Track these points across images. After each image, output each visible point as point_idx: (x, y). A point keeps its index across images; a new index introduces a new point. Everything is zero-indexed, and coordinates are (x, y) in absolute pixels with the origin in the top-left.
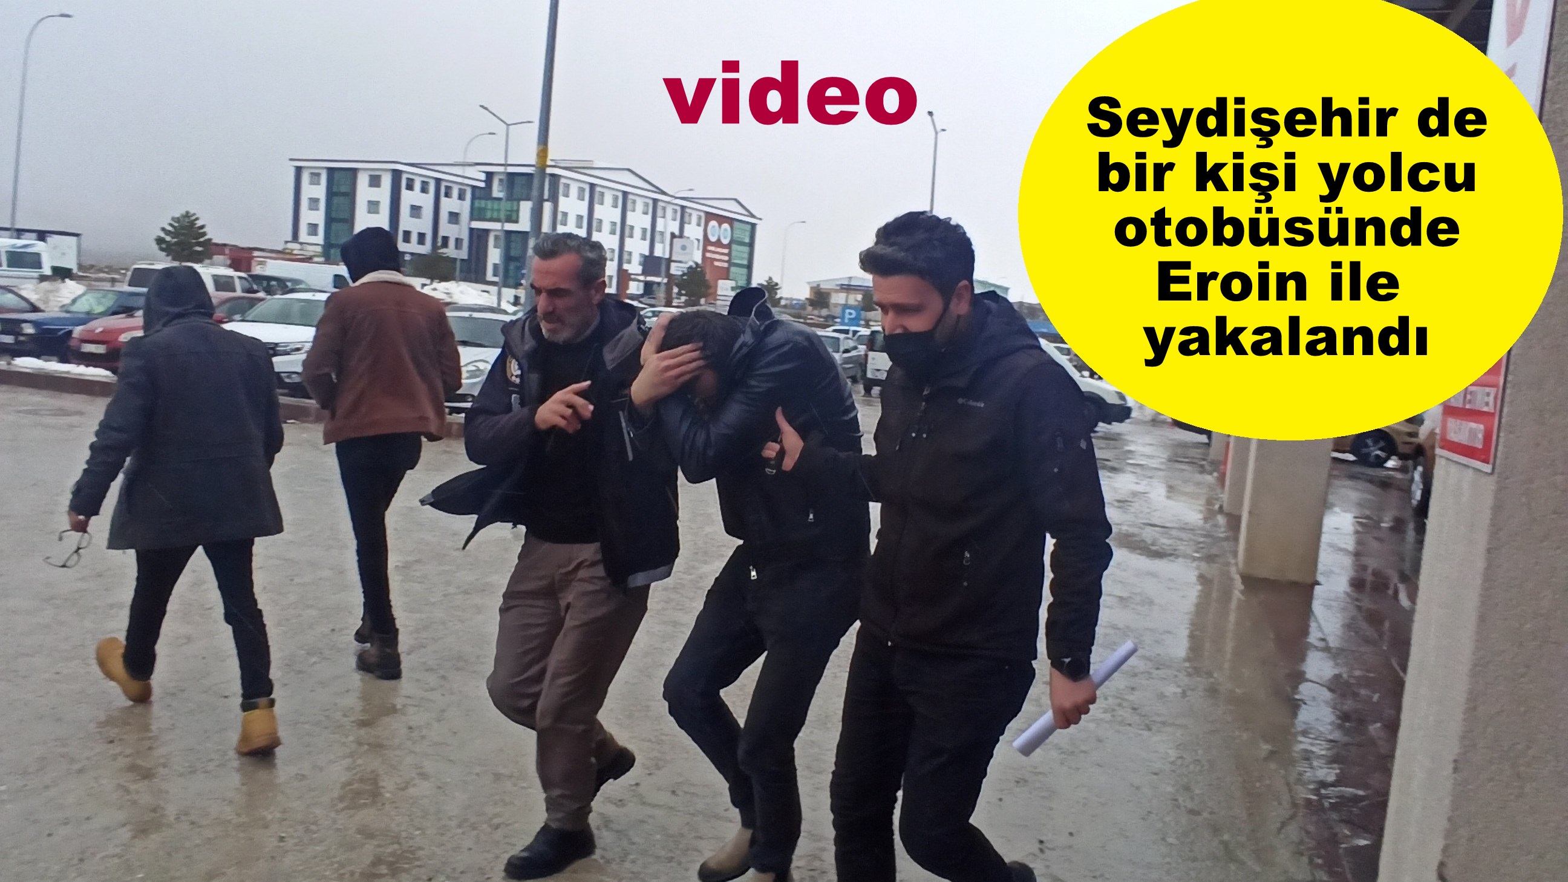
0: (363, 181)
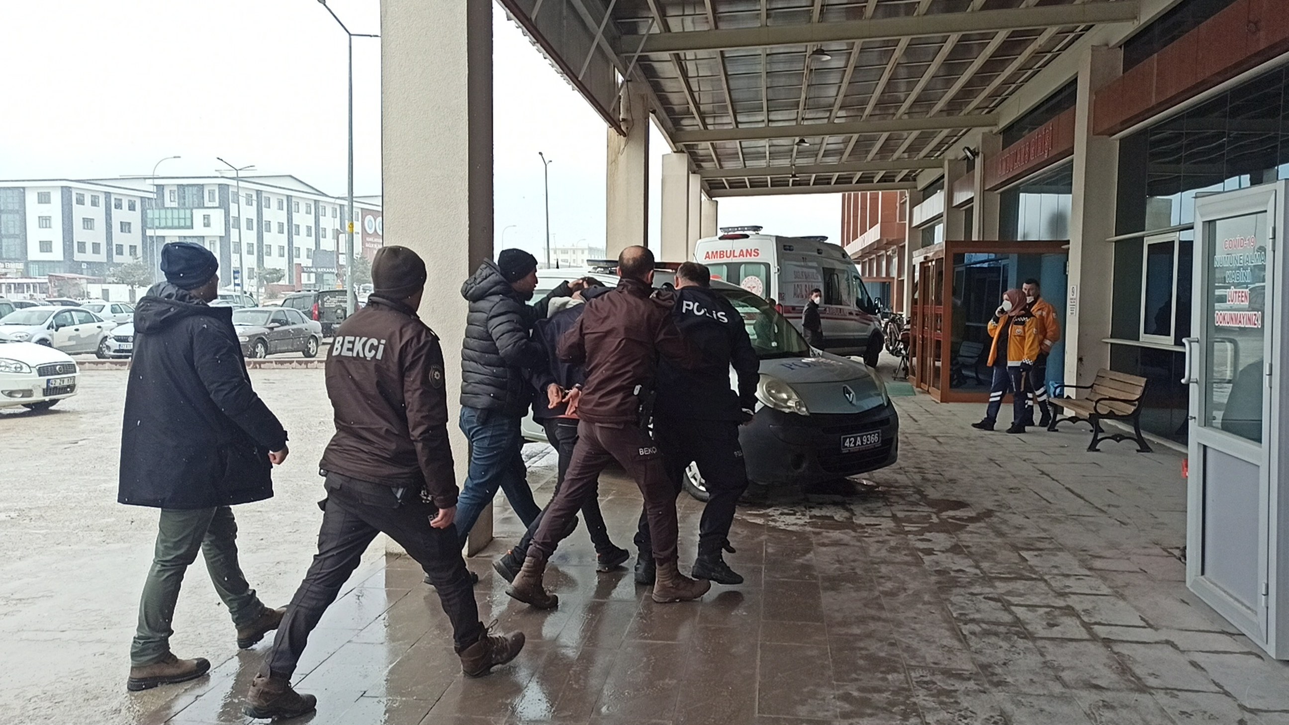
0: (31, 198)
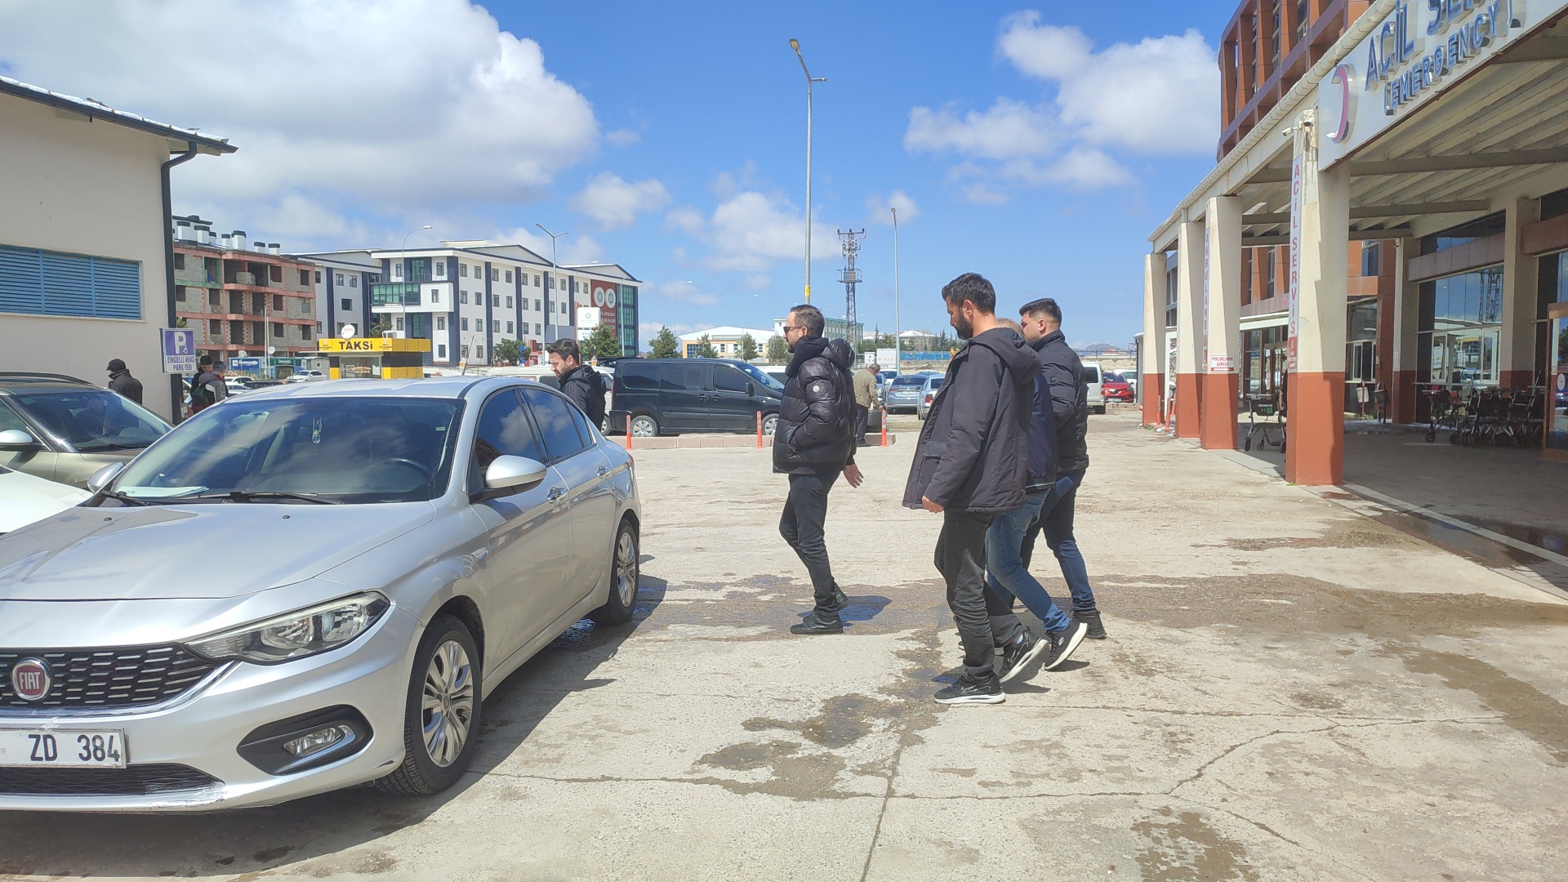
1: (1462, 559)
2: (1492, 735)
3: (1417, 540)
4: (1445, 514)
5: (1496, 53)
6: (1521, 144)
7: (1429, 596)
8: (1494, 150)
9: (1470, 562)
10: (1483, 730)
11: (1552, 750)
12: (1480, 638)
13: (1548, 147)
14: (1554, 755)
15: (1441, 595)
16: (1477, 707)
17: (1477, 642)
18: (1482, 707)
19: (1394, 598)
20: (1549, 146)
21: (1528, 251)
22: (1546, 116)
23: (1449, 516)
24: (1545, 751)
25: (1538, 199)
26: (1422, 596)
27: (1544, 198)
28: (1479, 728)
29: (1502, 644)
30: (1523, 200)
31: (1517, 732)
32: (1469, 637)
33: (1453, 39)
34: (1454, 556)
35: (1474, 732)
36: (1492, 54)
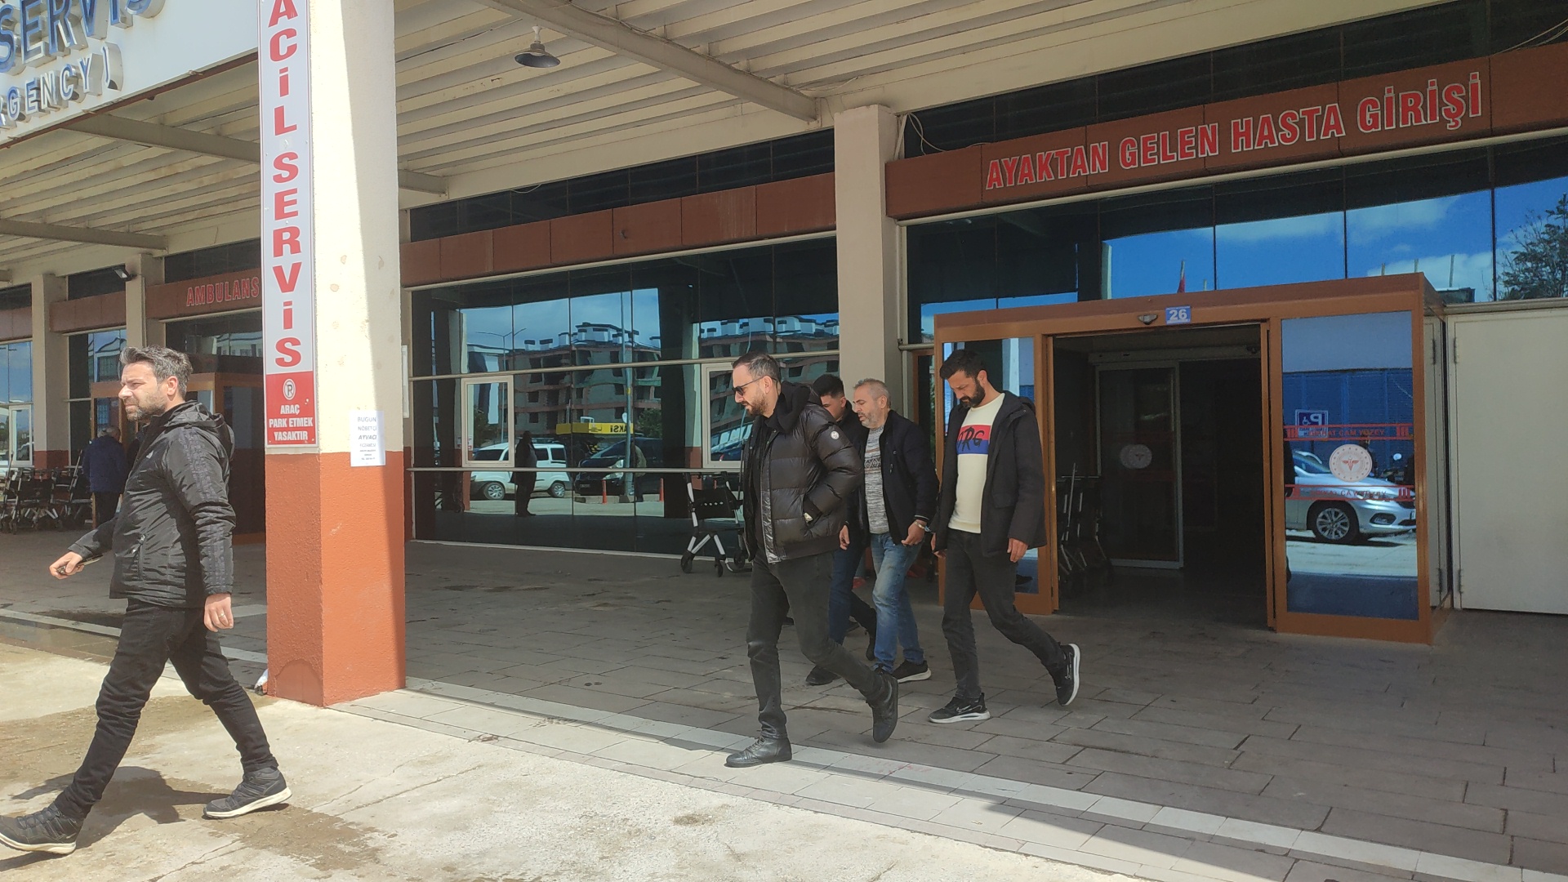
1: (82, 661)
2: (241, 866)
3: (17, 649)
4: (32, 613)
5: (88, 111)
6: (55, 218)
7: (72, 714)
8: (23, 220)
9: (93, 664)
10: (231, 863)
11: (307, 860)
12: (158, 750)
13: (79, 226)
14: (313, 866)
15: (84, 709)
16: (207, 836)
17: (158, 757)
18: (212, 834)
19: (31, 726)
20: (81, 226)
21: (57, 328)
22: (85, 194)
23: (37, 614)
24: (303, 864)
25: (65, 277)
26: (65, 715)
27: (72, 277)
28: (226, 861)
29: (186, 752)
30: (49, 276)
31: (264, 852)
32: (147, 753)
33: (33, 83)
34: (70, 660)
35: (222, 869)
36: (84, 111)
